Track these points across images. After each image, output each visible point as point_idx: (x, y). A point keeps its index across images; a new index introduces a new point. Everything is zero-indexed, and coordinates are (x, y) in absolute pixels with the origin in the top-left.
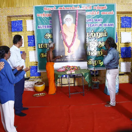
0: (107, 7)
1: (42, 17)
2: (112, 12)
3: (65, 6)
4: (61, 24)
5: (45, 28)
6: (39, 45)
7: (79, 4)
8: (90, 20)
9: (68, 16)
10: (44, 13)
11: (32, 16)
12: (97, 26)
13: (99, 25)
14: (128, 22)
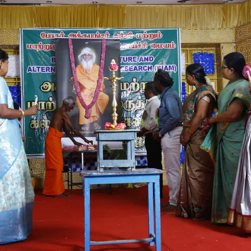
0: (161, 35)
1: (37, 51)
2: (172, 44)
3: (82, 32)
4: (73, 65)
5: (42, 71)
6: (29, 103)
7: (108, 29)
8: (129, 58)
9: (87, 51)
10: (41, 43)
11: (17, 48)
12: (144, 69)
13: (147, 68)
14: (206, 63)
